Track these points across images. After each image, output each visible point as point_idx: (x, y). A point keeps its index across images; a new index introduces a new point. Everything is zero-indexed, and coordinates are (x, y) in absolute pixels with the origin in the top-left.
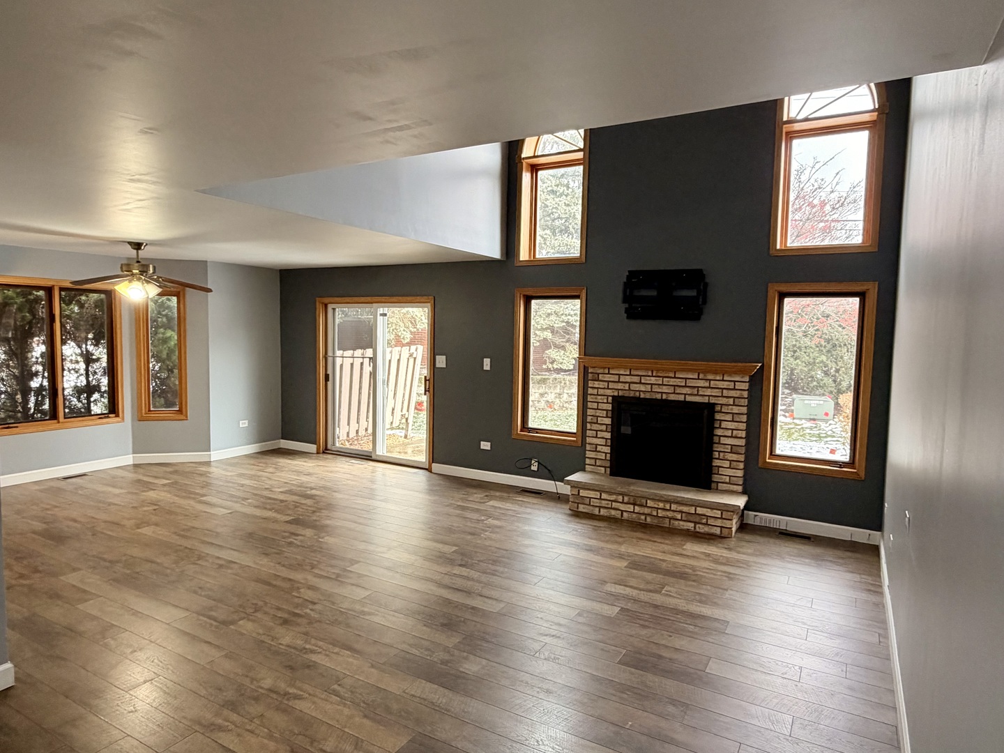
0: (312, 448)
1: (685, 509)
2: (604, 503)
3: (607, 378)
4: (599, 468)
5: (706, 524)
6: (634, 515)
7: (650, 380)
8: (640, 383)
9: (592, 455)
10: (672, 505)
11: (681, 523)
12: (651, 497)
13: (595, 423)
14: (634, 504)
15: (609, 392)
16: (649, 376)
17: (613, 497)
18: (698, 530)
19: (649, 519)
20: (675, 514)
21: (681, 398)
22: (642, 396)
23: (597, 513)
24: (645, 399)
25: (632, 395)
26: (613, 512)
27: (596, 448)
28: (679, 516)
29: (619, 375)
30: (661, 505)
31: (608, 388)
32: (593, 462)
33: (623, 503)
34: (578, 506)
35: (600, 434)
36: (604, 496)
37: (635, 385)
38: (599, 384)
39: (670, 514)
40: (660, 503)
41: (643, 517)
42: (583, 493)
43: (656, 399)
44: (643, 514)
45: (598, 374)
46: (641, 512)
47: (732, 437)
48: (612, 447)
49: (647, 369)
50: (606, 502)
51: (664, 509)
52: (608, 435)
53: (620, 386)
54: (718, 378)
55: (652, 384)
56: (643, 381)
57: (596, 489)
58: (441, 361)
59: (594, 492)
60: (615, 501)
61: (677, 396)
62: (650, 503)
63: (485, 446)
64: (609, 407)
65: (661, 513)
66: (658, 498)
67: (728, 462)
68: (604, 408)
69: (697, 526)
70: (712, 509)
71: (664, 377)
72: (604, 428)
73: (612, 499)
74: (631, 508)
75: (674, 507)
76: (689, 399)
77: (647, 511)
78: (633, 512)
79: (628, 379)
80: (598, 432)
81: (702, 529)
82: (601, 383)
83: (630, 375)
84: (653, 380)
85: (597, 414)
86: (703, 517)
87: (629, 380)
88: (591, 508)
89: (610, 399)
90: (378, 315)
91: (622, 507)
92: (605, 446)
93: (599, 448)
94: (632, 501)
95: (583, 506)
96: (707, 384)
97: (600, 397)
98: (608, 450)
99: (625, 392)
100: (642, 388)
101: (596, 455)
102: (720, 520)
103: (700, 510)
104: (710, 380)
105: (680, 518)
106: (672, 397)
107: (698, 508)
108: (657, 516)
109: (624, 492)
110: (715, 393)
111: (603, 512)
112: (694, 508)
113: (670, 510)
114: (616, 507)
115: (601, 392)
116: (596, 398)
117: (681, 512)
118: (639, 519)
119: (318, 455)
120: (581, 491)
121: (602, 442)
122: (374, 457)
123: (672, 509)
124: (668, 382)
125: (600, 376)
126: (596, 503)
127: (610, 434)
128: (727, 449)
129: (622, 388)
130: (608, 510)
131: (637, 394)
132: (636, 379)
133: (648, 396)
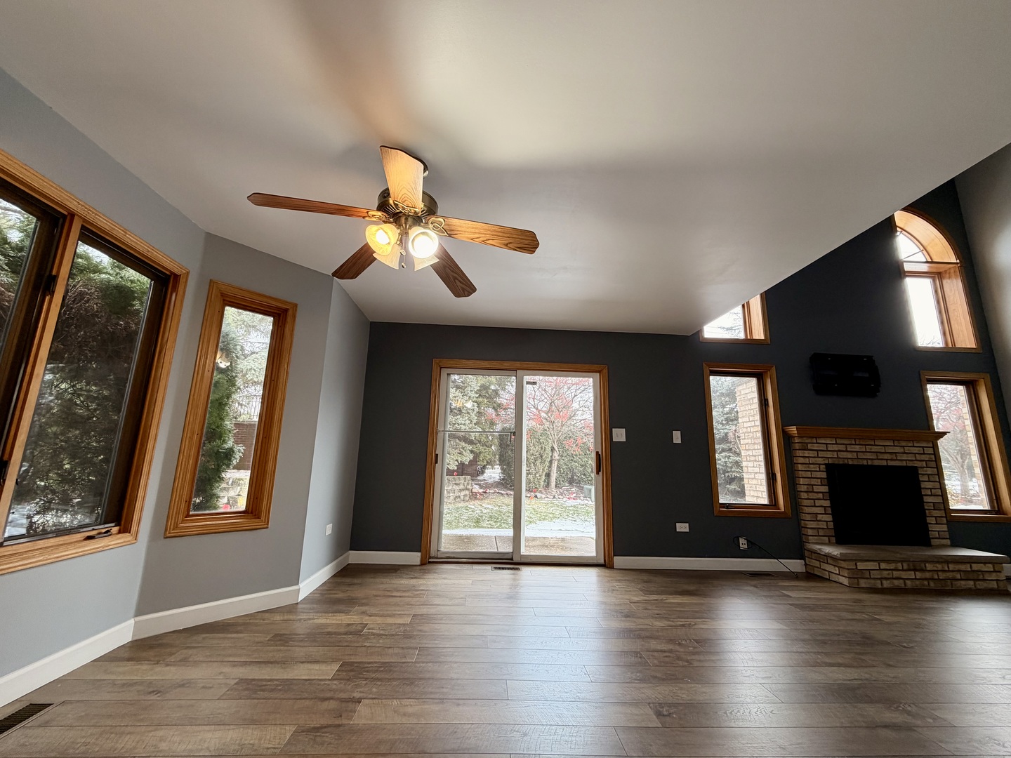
0: (414, 558)
1: (962, 567)
2: (885, 574)
3: (816, 447)
4: (822, 538)
5: (984, 580)
6: (918, 582)
7: (855, 448)
8: (847, 451)
9: (813, 525)
10: (950, 565)
11: (963, 582)
12: (930, 560)
13: (811, 492)
14: (915, 570)
15: (820, 461)
16: (853, 444)
17: (892, 566)
18: (978, 587)
19: (932, 584)
20: (954, 574)
21: (884, 463)
22: (850, 462)
23: (880, 586)
24: (853, 466)
25: (841, 463)
26: (896, 582)
27: (816, 517)
28: (958, 577)
29: (827, 444)
30: (939, 567)
31: (818, 457)
32: (815, 532)
33: (903, 570)
34: (858, 582)
35: (818, 503)
36: (883, 566)
37: (842, 453)
38: (809, 453)
39: (950, 575)
40: (938, 565)
41: (926, 583)
42: (861, 566)
43: (863, 465)
44: (926, 579)
45: (807, 443)
46: (923, 577)
47: (931, 495)
48: (833, 514)
49: (850, 438)
50: (887, 572)
51: (943, 571)
52: (827, 503)
53: (829, 455)
54: (910, 445)
55: (857, 452)
56: (848, 450)
57: (875, 559)
58: (620, 435)
59: (872, 563)
60: (896, 570)
61: (880, 461)
62: (929, 566)
63: (682, 527)
64: (824, 475)
65: (942, 576)
66: (936, 560)
67: (934, 518)
68: (818, 477)
69: (977, 583)
70: (985, 563)
71: (865, 445)
72: (820, 496)
73: (892, 568)
74: (911, 575)
75: (952, 567)
76: (891, 463)
77: (928, 575)
78: (916, 579)
79: (836, 447)
80: (816, 501)
81: (981, 585)
82: (811, 452)
83: (836, 444)
84: (857, 448)
85: (812, 483)
86: (980, 573)
87: (837, 449)
88: (873, 581)
89: (823, 467)
90: (525, 383)
91: (904, 575)
92: (825, 514)
93: (820, 517)
94: (912, 567)
95: (864, 580)
96: (902, 450)
97: (812, 466)
98: (829, 518)
99: (834, 459)
100: (849, 455)
101: (818, 524)
102: (994, 574)
103: (975, 567)
104: (904, 446)
105: (959, 578)
106: (876, 463)
107: (973, 565)
108: (939, 579)
109: (903, 558)
110: (911, 457)
111: (886, 584)
112: (969, 565)
113: (949, 571)
114: (897, 576)
115: (812, 460)
116: (809, 467)
117: (959, 571)
118: (924, 585)
119: (424, 567)
120: (858, 564)
121: (821, 510)
122: (516, 559)
123: (951, 569)
124: (871, 449)
125: (809, 445)
126: (875, 574)
127: (828, 502)
128: (931, 506)
129: (832, 456)
130: (891, 580)
131: (846, 461)
132: (842, 447)
133: (855, 462)
